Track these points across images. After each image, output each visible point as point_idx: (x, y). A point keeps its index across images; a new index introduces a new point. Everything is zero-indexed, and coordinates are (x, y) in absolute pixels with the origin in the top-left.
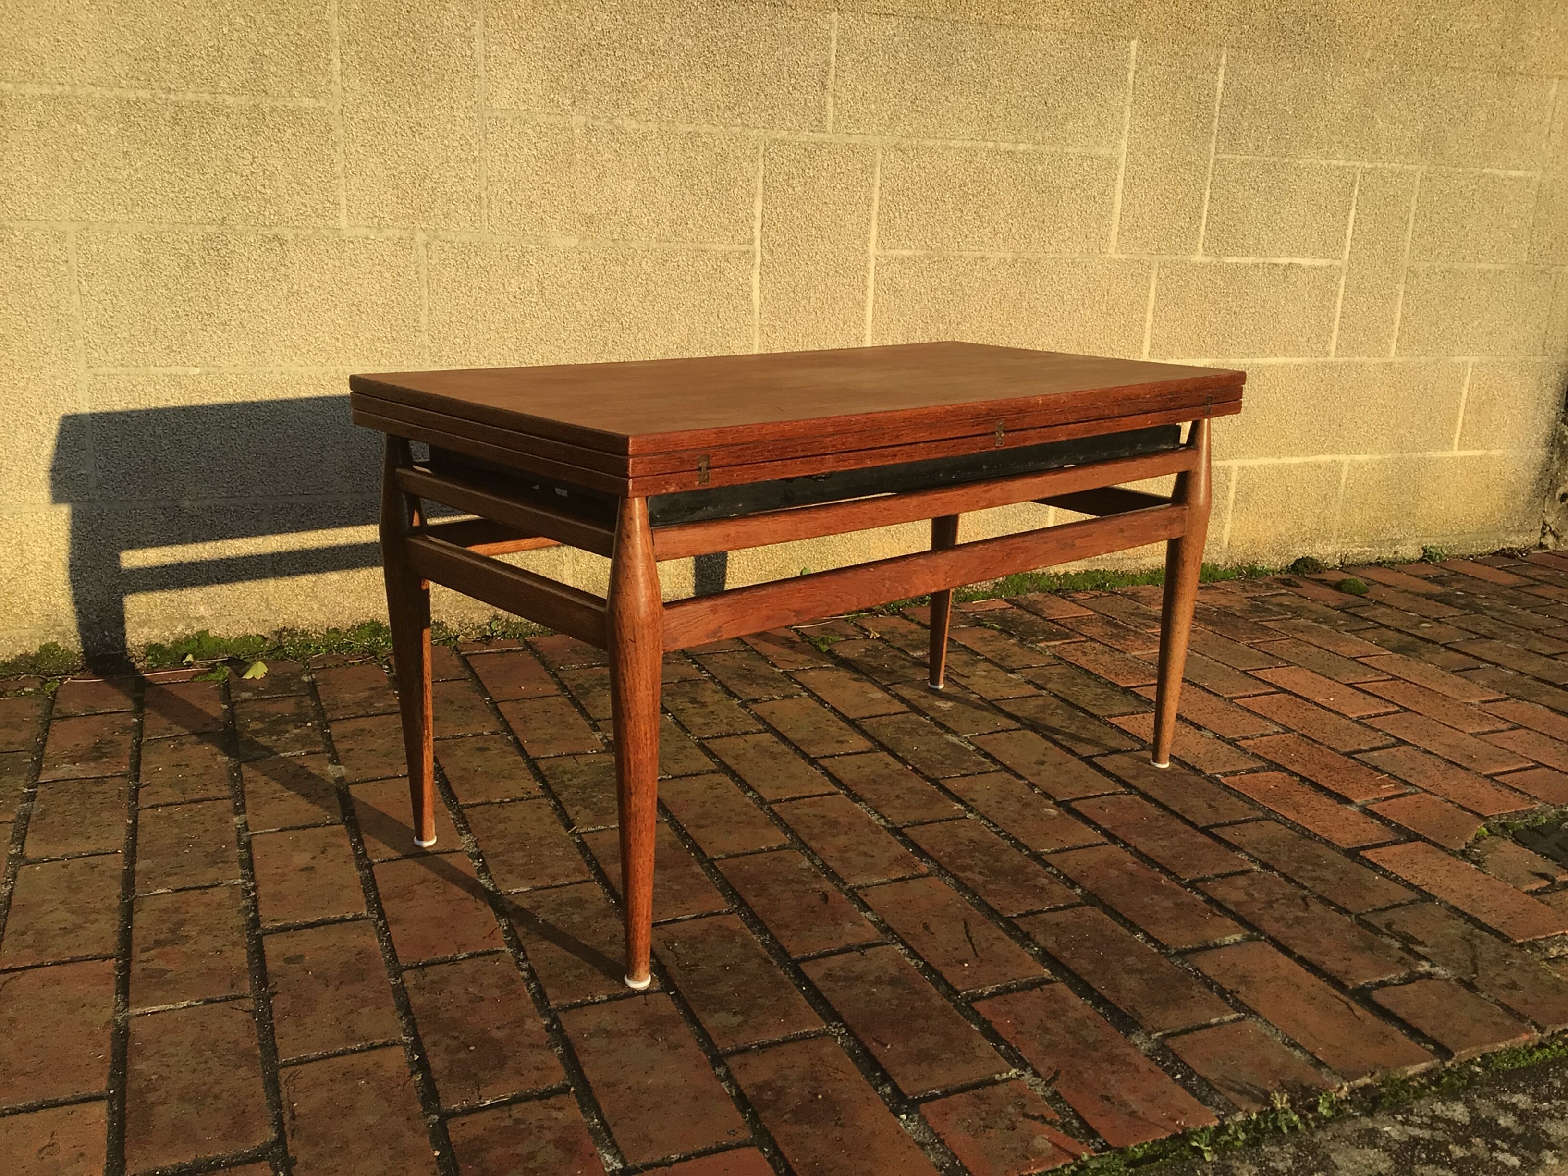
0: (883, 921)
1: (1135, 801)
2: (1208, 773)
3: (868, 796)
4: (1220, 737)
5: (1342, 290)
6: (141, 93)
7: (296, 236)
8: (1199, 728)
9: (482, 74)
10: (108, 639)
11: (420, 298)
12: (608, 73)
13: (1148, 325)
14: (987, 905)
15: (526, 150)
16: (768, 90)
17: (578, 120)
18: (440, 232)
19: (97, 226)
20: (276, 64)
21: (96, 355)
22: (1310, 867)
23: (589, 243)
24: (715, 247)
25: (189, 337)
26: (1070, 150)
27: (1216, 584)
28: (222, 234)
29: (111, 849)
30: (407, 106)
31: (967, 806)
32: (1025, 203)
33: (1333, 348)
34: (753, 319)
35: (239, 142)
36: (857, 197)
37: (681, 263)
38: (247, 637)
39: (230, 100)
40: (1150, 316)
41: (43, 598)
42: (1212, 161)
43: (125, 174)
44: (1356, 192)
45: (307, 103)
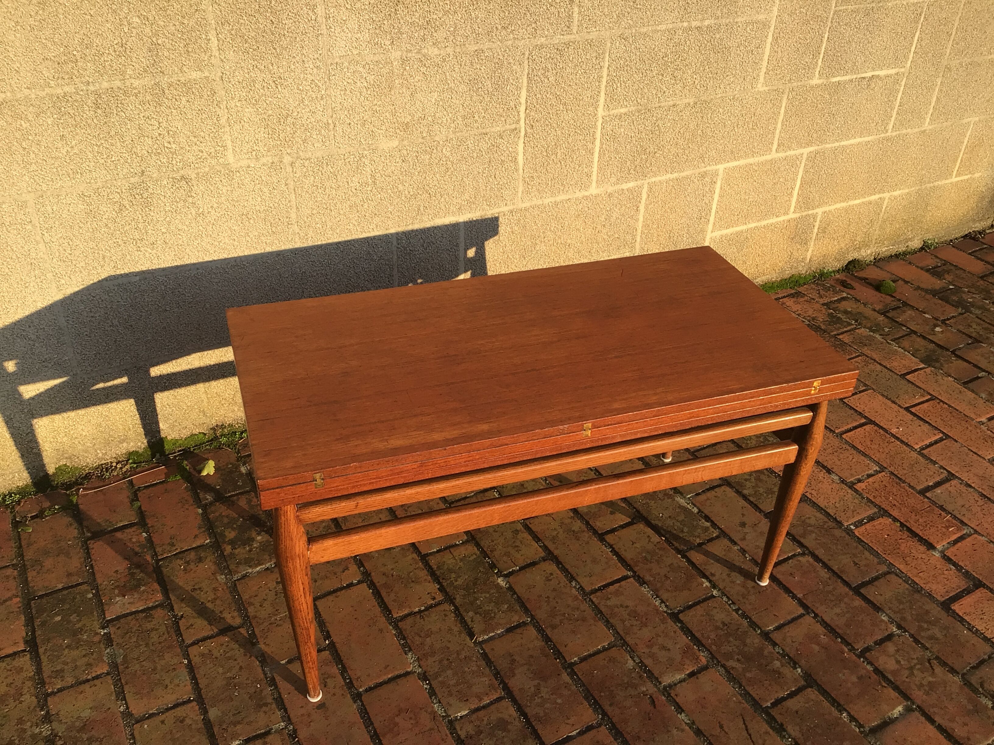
0: (693, 723)
1: (808, 561)
2: (846, 524)
3: (648, 578)
4: (843, 481)
5: (902, 88)
6: (67, 89)
7: (198, 174)
8: (829, 471)
9: (325, 32)
10: (100, 455)
11: (289, 202)
12: (417, 15)
13: (778, 132)
14: (750, 695)
15: (359, 84)
16: (532, 10)
17: (396, 54)
18: (301, 153)
19: (49, 193)
20: (169, 50)
21: (63, 282)
22: (925, 626)
23: (405, 142)
24: (493, 130)
25: (128, 257)
26: (739, 19)
27: (801, 289)
28: (143, 182)
29: (186, 698)
30: (270, 65)
31: (710, 581)
32: (706, 62)
33: (890, 126)
34: (518, 175)
35: (147, 114)
36: (592, 77)
37: (470, 145)
38: (192, 435)
39: (136, 83)
40: (779, 126)
41: (52, 440)
42: (832, 13)
43: (64, 152)
44: (922, 19)
45: (195, 75)
